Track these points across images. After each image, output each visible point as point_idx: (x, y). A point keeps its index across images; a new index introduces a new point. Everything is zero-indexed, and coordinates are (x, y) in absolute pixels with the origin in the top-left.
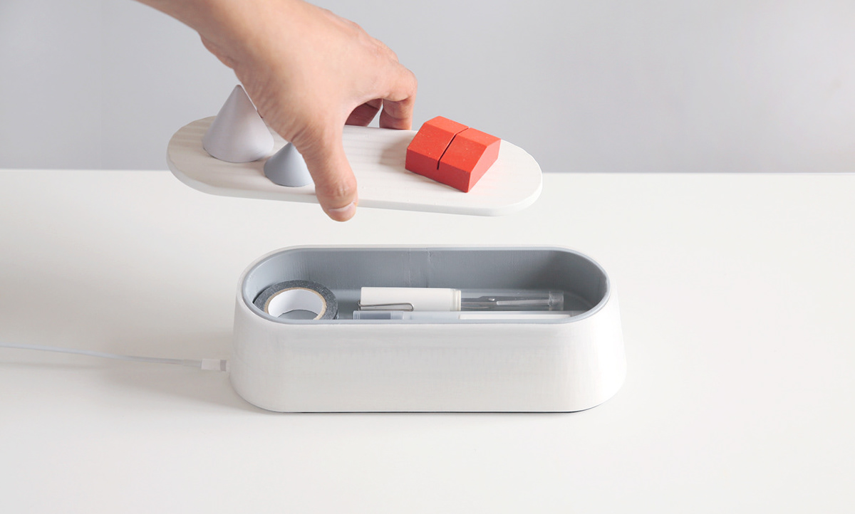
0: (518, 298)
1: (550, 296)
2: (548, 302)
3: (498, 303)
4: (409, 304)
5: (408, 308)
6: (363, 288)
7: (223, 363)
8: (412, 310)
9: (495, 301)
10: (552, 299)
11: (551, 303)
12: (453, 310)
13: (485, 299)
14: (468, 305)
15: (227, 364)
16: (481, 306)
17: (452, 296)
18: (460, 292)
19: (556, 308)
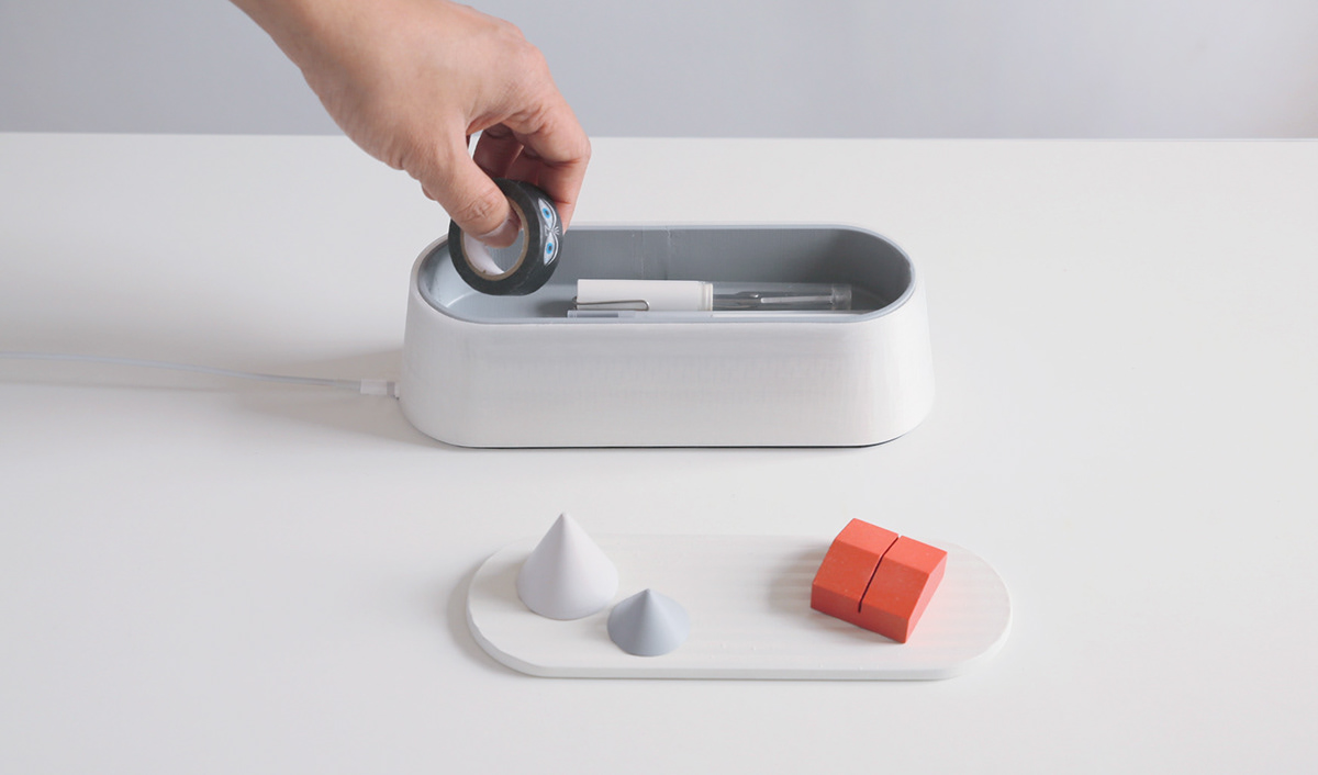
0: (790, 295)
1: (834, 290)
2: (830, 298)
3: (762, 300)
4: (643, 301)
5: (641, 306)
6: (580, 281)
7: (391, 385)
8: (647, 309)
9: (759, 298)
10: (836, 295)
11: (834, 300)
12: (703, 309)
13: (747, 296)
14: (722, 303)
15: (396, 387)
16: (740, 304)
17: (701, 291)
18: (711, 286)
19: (840, 307)
